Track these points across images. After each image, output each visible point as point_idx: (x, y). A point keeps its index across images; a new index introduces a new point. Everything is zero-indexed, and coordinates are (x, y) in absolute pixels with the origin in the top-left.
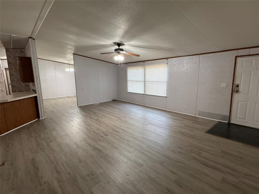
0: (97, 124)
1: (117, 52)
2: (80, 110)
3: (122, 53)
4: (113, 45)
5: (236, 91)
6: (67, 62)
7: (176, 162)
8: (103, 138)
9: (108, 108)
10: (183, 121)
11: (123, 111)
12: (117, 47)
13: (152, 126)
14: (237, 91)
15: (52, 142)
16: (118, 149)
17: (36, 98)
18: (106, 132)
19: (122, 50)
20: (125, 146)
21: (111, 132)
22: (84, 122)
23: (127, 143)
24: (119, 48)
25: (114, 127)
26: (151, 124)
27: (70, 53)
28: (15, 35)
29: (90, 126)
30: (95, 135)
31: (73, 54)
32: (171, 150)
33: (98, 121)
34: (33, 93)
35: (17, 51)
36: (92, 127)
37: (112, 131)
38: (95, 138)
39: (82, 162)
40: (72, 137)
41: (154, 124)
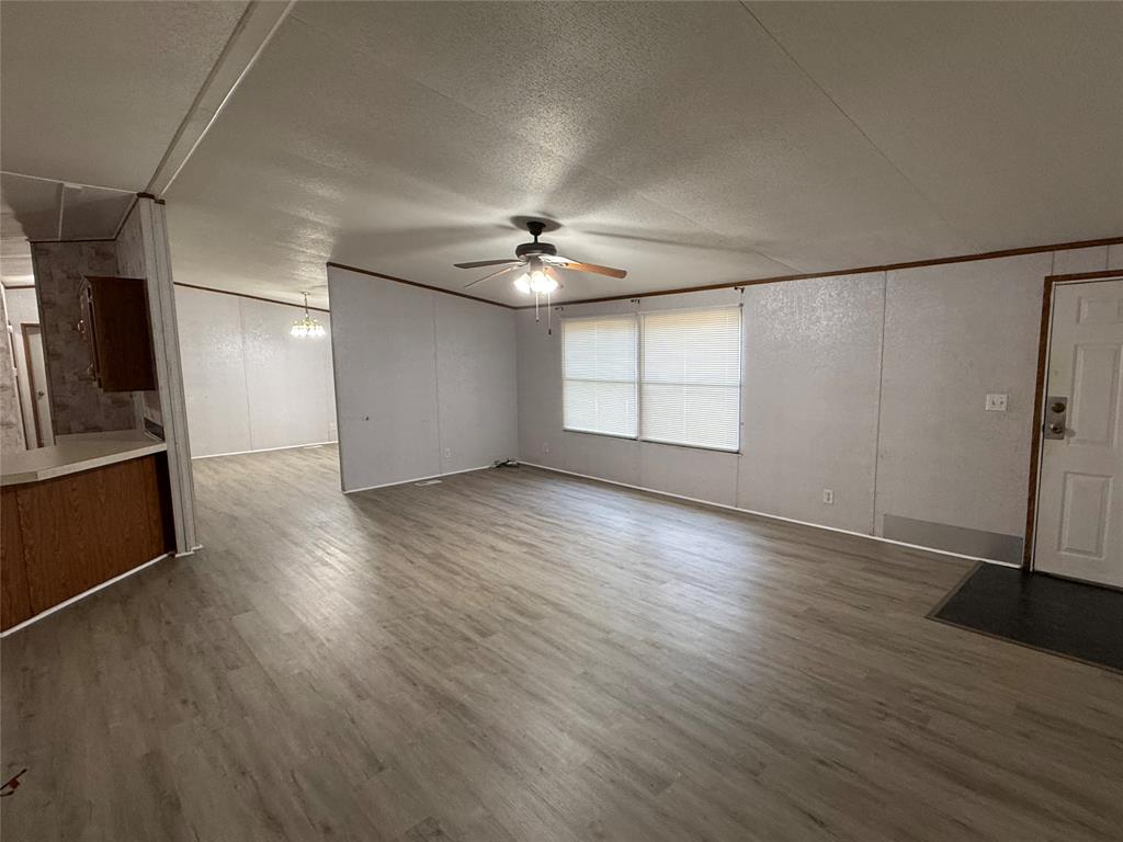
0: (437, 577)
1: (529, 259)
2: (356, 513)
3: (548, 264)
4: (512, 229)
5: (1055, 429)
6: (299, 299)
7: (820, 767)
8: (470, 645)
9: (479, 503)
10: (824, 562)
11: (547, 517)
12: (526, 237)
13: (686, 585)
14: (1059, 431)
15: (238, 667)
16: (544, 701)
17: (161, 459)
18: (480, 619)
19: (549, 249)
20: (573, 687)
21: (506, 619)
22: (378, 568)
23: (585, 673)
24: (536, 239)
25: (515, 592)
26: (680, 577)
27: (312, 260)
28: (79, 186)
29: (404, 587)
30: (431, 629)
31: (329, 264)
32: (785, 704)
33: (439, 565)
34: (152, 440)
35: (80, 251)
36: (418, 592)
37: (505, 612)
38: (435, 647)
39: (381, 769)
40: (328, 640)
41: (693, 579)
